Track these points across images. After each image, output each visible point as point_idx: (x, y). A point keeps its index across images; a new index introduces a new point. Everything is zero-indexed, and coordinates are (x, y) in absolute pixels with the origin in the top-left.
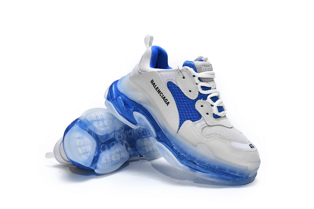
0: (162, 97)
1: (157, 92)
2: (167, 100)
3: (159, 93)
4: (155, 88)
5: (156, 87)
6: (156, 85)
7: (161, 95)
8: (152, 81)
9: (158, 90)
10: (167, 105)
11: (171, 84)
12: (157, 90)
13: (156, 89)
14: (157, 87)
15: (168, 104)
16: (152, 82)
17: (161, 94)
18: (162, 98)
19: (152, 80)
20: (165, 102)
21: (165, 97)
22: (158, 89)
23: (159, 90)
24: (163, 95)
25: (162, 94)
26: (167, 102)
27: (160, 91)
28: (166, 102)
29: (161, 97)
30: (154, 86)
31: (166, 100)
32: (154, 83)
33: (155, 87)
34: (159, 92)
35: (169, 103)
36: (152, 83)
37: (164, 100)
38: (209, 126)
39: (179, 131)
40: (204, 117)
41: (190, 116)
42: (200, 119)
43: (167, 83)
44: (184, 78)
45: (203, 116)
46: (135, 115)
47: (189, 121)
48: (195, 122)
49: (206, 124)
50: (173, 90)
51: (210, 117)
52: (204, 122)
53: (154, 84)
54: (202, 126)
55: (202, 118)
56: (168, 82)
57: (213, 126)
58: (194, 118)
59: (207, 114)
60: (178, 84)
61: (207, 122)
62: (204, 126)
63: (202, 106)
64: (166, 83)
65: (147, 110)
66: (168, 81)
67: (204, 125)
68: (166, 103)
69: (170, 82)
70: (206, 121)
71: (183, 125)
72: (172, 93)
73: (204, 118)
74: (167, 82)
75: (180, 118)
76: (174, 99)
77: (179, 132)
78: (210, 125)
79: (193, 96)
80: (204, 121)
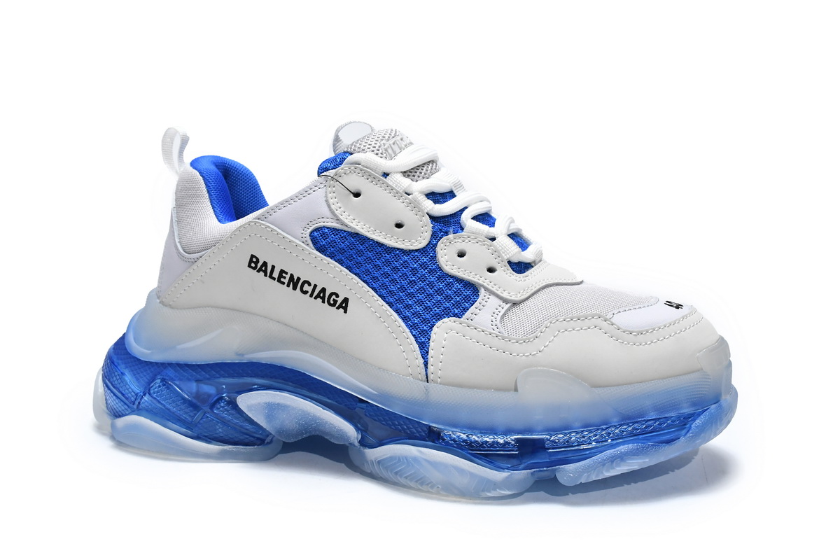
0: (314, 296)
1: (288, 286)
2: (337, 296)
3: (295, 288)
4: (274, 279)
5: (276, 275)
6: (273, 267)
7: (306, 292)
8: (251, 261)
9: (286, 281)
10: (345, 312)
11: (324, 235)
12: (283, 283)
13: (279, 281)
14: (282, 271)
15: (344, 305)
16: (253, 265)
17: (306, 287)
18: (315, 298)
19: (253, 256)
20: (333, 305)
21: (323, 290)
22: (286, 273)
23: (292, 275)
24: (312, 287)
25: (310, 284)
26: (340, 300)
27: (299, 279)
28: (335, 301)
29: (311, 296)
30: (266, 275)
31: (334, 297)
32: (265, 264)
33: (271, 277)
34: (294, 283)
35: (346, 300)
36: (254, 268)
37: (323, 302)
38: (515, 304)
39: (431, 368)
40: (485, 284)
41: (438, 304)
42: (478, 296)
43: (308, 239)
44: (357, 195)
45: (480, 282)
46: (250, 407)
47: (446, 320)
48: (468, 314)
49: (505, 301)
50: (342, 251)
51: (505, 275)
52: (494, 301)
53: (262, 266)
54: (495, 315)
55: (482, 291)
56: (311, 233)
57: (527, 299)
58: (457, 305)
59: (491, 270)
60: (347, 222)
61: (505, 295)
62: (503, 311)
63: (461, 255)
64: (304, 240)
65: (282, 369)
66: (309, 231)
67: (500, 309)
68: (338, 308)
69: (316, 230)
70: (499, 293)
71: (431, 344)
72: (340, 262)
73: (490, 287)
74: (308, 235)
75: (412, 327)
76: (360, 277)
77: (431, 377)
78: (519, 298)
79: (416, 238)
80: (492, 297)
